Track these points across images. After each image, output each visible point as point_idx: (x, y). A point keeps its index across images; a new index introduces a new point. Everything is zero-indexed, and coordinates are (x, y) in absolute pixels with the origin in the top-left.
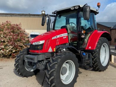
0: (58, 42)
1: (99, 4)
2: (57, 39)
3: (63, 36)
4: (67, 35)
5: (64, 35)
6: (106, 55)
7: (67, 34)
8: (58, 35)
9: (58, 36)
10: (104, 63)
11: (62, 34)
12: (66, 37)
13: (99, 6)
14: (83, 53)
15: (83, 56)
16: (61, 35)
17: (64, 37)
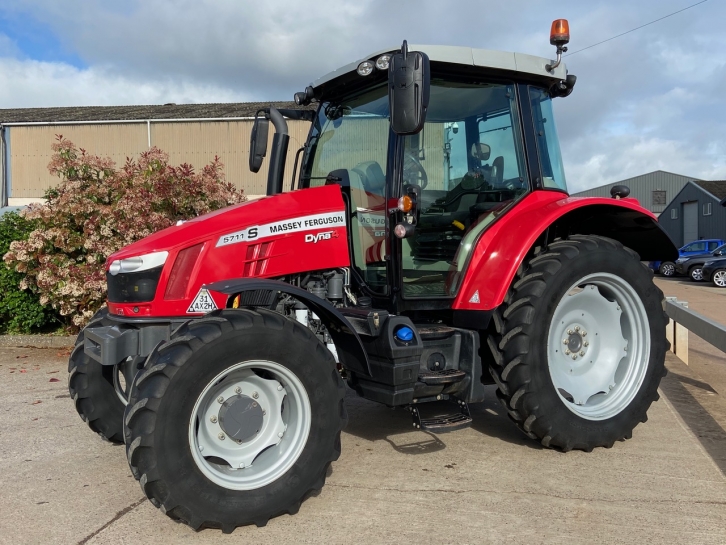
0: (260, 261)
1: (562, 30)
2: (252, 245)
3: (309, 228)
4: (343, 224)
5: (316, 222)
6: (628, 349)
7: (342, 214)
8: (262, 222)
9: (264, 231)
10: (606, 402)
11: (302, 219)
12: (327, 236)
13: (559, 42)
14: (399, 327)
15: (393, 347)
16: (291, 221)
17: (315, 232)
